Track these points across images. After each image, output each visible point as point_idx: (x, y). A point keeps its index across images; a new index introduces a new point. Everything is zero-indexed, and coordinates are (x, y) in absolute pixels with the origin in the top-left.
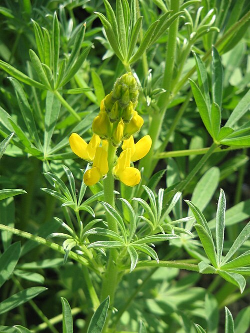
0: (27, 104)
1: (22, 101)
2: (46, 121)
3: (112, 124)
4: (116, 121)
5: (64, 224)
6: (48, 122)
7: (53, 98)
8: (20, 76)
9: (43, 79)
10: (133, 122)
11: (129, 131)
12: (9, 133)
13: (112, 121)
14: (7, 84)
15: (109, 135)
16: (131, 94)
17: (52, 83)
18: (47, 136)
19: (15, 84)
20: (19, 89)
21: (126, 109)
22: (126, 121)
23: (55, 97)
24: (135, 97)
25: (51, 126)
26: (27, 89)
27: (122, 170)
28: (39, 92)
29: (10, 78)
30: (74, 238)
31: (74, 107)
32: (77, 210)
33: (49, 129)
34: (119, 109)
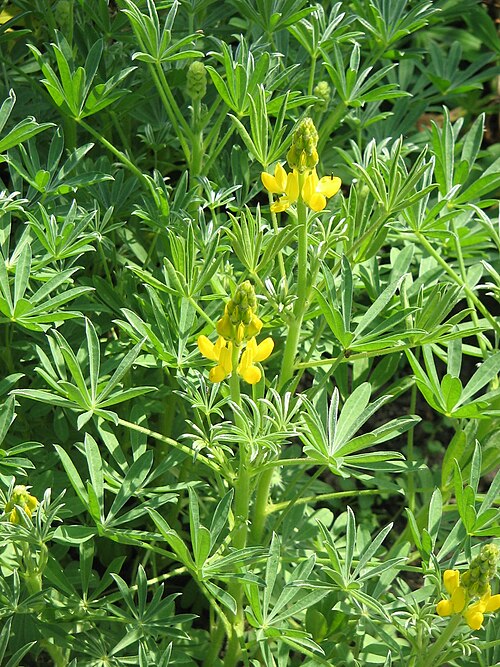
0: (161, 310)
1: (156, 307)
2: (180, 328)
3: (235, 326)
4: (237, 323)
5: (194, 426)
6: (183, 329)
7: (188, 305)
8: (154, 283)
9: (178, 286)
10: (253, 324)
11: (250, 332)
12: (142, 337)
13: (234, 323)
14: (141, 290)
15: (232, 337)
16: (249, 300)
17: (186, 289)
18: (182, 344)
19: (150, 290)
20: (154, 296)
21: (246, 313)
22: (246, 323)
23: (190, 304)
24: (253, 302)
25: (186, 333)
26: (163, 296)
27: (244, 369)
28: (176, 299)
29: (146, 285)
30: (204, 439)
31: (212, 318)
32: (208, 414)
33: (183, 336)
34: (240, 312)
